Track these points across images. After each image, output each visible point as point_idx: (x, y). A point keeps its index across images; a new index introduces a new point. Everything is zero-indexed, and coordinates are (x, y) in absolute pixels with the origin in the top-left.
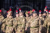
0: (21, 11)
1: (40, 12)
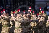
0: (5, 12)
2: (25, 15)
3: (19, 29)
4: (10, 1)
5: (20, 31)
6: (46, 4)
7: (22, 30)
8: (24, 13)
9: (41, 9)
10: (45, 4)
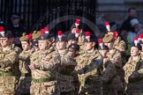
1: (60, 37)
3: (46, 84)
4: (23, 2)
5: (49, 91)
6: (129, 11)
7: (53, 88)
10: (125, 12)
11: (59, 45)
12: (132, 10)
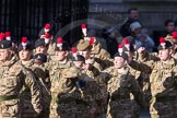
2: (25, 53)
8: (24, 44)
9: (84, 31)
11: (23, 54)
12: (133, 11)
